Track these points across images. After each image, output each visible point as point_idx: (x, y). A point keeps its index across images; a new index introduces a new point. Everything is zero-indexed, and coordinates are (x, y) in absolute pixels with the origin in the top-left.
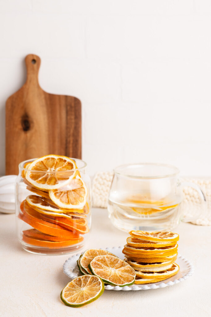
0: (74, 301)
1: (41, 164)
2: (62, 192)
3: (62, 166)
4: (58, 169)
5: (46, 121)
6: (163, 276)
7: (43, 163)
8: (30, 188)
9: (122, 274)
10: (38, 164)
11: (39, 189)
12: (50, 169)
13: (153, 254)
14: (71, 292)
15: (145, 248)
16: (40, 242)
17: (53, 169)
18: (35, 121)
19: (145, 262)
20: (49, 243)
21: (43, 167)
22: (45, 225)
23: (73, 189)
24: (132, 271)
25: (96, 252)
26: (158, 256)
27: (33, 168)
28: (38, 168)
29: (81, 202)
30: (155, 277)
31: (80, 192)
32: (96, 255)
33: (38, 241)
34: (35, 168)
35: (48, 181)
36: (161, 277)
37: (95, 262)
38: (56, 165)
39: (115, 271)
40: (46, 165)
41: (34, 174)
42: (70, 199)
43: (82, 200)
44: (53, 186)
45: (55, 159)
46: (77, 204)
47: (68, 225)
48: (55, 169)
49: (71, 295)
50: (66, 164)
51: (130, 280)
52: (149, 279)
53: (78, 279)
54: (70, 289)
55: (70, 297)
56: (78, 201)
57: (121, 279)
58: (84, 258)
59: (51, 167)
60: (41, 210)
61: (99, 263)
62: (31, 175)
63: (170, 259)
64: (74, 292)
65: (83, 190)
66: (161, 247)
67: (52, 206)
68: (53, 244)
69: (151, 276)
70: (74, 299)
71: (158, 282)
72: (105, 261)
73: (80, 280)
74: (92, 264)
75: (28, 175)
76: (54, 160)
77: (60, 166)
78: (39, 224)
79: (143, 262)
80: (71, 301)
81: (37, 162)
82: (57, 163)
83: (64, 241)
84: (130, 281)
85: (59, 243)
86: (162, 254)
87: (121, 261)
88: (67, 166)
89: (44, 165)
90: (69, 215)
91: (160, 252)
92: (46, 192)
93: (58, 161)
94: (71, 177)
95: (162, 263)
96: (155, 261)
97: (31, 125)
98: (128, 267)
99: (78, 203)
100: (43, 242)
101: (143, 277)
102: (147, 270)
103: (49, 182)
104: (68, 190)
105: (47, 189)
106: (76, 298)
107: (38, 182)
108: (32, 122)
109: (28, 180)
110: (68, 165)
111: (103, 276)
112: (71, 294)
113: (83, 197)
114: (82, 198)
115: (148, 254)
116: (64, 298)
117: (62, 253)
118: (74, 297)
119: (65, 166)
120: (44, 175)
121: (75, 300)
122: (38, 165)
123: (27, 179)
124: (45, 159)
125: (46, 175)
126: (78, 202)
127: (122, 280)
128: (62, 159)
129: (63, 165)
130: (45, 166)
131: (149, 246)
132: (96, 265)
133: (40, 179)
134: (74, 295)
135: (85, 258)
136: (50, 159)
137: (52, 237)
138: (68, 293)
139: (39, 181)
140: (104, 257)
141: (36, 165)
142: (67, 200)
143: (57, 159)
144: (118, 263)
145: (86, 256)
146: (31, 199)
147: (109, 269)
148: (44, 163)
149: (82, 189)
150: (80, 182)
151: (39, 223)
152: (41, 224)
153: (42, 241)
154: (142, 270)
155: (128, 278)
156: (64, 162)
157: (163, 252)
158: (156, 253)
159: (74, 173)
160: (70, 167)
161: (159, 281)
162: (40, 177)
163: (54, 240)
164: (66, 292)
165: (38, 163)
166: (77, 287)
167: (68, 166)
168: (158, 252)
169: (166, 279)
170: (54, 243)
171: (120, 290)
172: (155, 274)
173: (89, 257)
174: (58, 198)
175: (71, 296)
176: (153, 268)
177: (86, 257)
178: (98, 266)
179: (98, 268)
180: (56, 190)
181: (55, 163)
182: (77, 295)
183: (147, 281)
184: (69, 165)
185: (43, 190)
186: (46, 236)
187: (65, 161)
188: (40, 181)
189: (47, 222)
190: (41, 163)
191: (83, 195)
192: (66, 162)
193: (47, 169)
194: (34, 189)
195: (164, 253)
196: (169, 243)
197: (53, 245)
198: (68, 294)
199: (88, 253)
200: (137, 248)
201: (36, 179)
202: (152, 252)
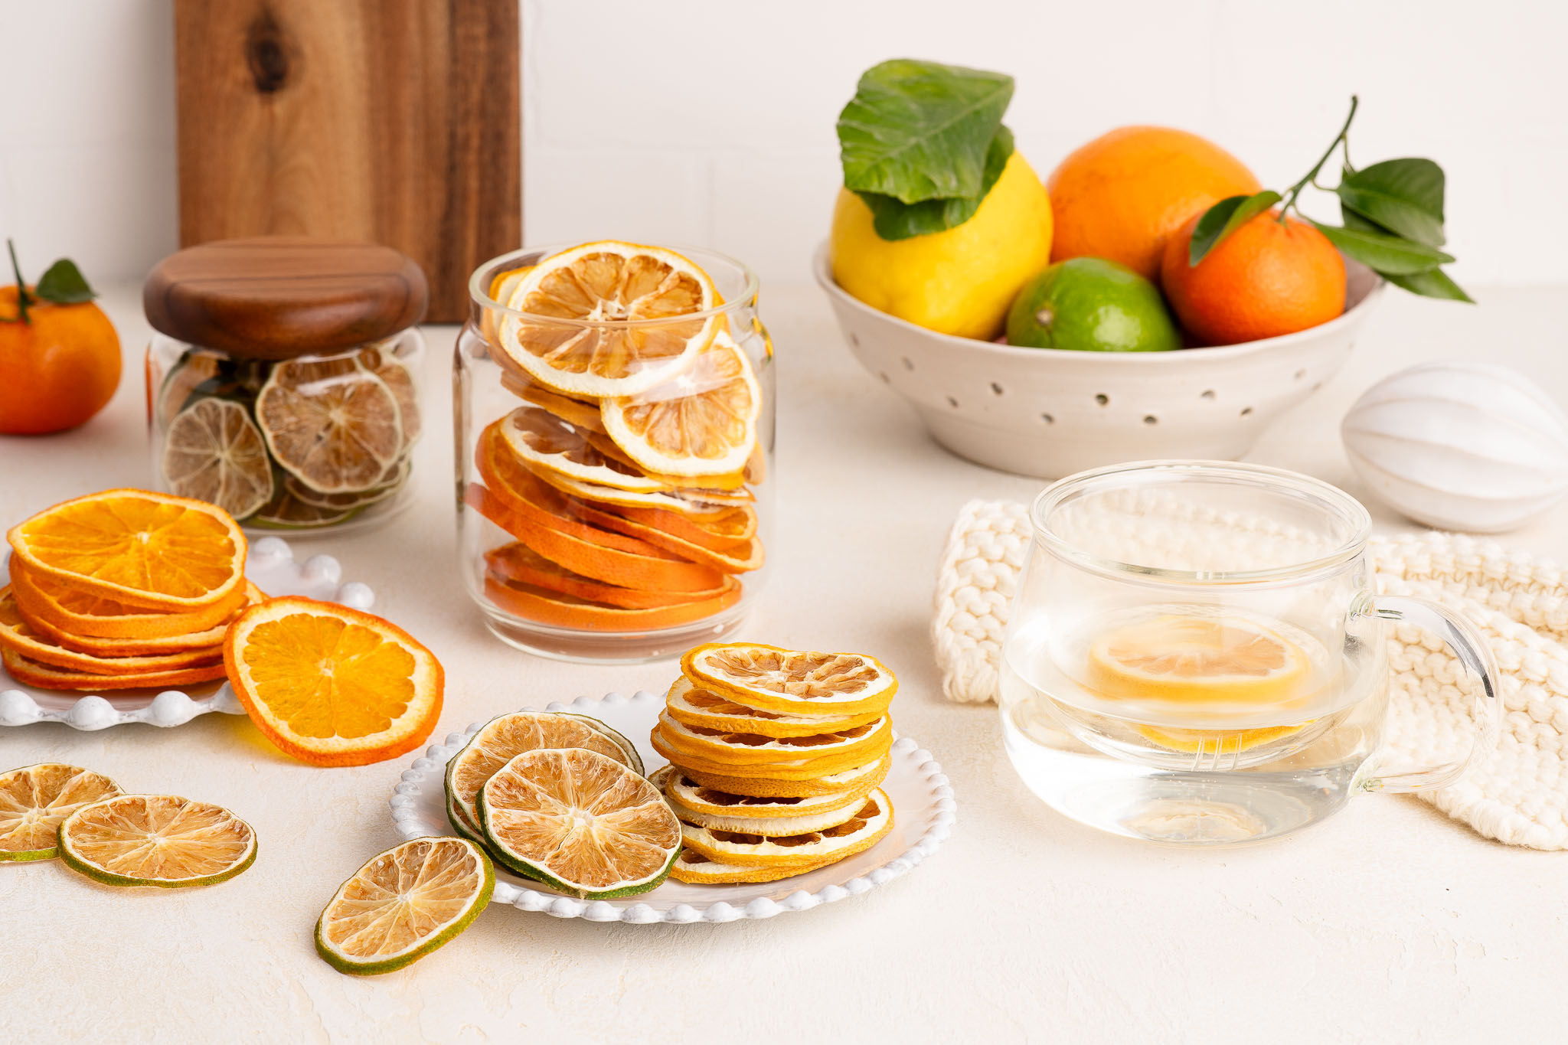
0: (374, 948)
1: (565, 281)
2: (654, 405)
3: (655, 293)
4: (635, 305)
5: (359, 45)
6: (797, 858)
7: (572, 276)
8: (522, 386)
9: (616, 840)
10: (552, 281)
11: (558, 392)
12: (604, 305)
13: (757, 765)
14: (358, 918)
15: (726, 733)
16: (565, 608)
17: (615, 305)
18: (308, 49)
19: (732, 792)
20: (602, 615)
21: (575, 296)
22: (583, 542)
23: (703, 391)
24: (667, 826)
25: (536, 731)
26: (778, 771)
27: (530, 297)
28: (553, 298)
29: (734, 444)
30: (762, 860)
31: (728, 402)
32: (532, 744)
33: (557, 606)
34: (539, 297)
35: (595, 359)
36: (788, 863)
37: (513, 778)
38: (628, 284)
39: (591, 824)
40: (585, 287)
41: (537, 326)
42: (688, 430)
43: (740, 433)
44: (619, 380)
45: (623, 260)
46: (718, 452)
47: (681, 540)
48: (623, 303)
49: (357, 930)
50: (670, 281)
51: (646, 869)
52: (736, 865)
53: (381, 864)
54: (353, 906)
55: (355, 937)
56: (723, 438)
57: (608, 863)
58: (474, 756)
59: (609, 296)
60: (568, 483)
61: (526, 782)
62: (523, 332)
63: (837, 788)
64: (371, 913)
65: (743, 390)
66: (792, 734)
67: (613, 465)
68: (618, 617)
69: (744, 856)
70: (371, 944)
71: (773, 881)
72: (558, 775)
73: (389, 864)
74: (496, 787)
75: (511, 329)
76: (617, 264)
77: (645, 293)
78: (558, 536)
79: (723, 788)
80: (361, 953)
81: (547, 273)
82: (631, 275)
83: (662, 605)
84: (647, 872)
85: (643, 616)
86: (798, 763)
87: (628, 779)
88: (673, 289)
89: (578, 286)
90: (683, 499)
91: (787, 757)
92: (591, 405)
93: (636, 268)
94: (694, 344)
95: (801, 804)
96: (771, 793)
97: (293, 65)
98: (655, 804)
99: (721, 448)
100: (576, 611)
101: (712, 856)
102: (737, 827)
103: (599, 367)
104: (681, 395)
105: (595, 395)
106: (378, 936)
107: (556, 363)
108: (297, 52)
109: (513, 355)
110: (678, 287)
111: (528, 847)
112: (355, 927)
113: (743, 423)
114: (740, 427)
115: (736, 762)
116: (328, 944)
117: (656, 653)
118: (372, 933)
119: (668, 291)
120: (577, 333)
121: (377, 947)
122: (550, 288)
123: (506, 347)
124: (583, 261)
125: (587, 331)
126: (724, 445)
127: (611, 865)
128: (655, 262)
129: (657, 289)
130: (582, 291)
131: (744, 731)
132: (514, 792)
133: (563, 348)
134: (369, 929)
135: (480, 756)
136: (603, 260)
137: (612, 590)
138: (345, 922)
139: (556, 359)
140: (557, 758)
141: (545, 284)
142: (677, 435)
143: (633, 259)
144: (616, 785)
145: (488, 743)
146: (525, 433)
147: (567, 812)
148: (577, 277)
149: (736, 388)
150: (730, 359)
151: (559, 533)
152: (568, 537)
153: (572, 606)
154: (714, 825)
155: (638, 857)
156: (660, 275)
157: (799, 756)
158: (767, 761)
159: (707, 325)
160: (687, 296)
161: (778, 877)
162: (561, 343)
163: (621, 602)
164: (336, 922)
165: (551, 274)
166: (381, 895)
167: (679, 291)
168: (779, 759)
169: (811, 869)
170: (623, 617)
171: (571, 916)
172: (766, 849)
173: (498, 750)
174: (642, 431)
175: (359, 933)
176: (761, 821)
177: (485, 751)
178: (521, 798)
179: (518, 806)
180: (629, 399)
181: (625, 275)
182: (381, 925)
183: (728, 876)
184: (685, 285)
185: (576, 397)
186: (588, 587)
187: (667, 268)
188: (563, 358)
189: (593, 530)
190: (566, 276)
191: (741, 413)
192: (672, 275)
193: (592, 304)
194: (535, 389)
195: (808, 763)
196: (833, 721)
197: (616, 623)
198: (343, 928)
199: (500, 733)
200: (697, 730)
201: (546, 352)
202: (751, 755)
